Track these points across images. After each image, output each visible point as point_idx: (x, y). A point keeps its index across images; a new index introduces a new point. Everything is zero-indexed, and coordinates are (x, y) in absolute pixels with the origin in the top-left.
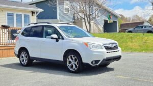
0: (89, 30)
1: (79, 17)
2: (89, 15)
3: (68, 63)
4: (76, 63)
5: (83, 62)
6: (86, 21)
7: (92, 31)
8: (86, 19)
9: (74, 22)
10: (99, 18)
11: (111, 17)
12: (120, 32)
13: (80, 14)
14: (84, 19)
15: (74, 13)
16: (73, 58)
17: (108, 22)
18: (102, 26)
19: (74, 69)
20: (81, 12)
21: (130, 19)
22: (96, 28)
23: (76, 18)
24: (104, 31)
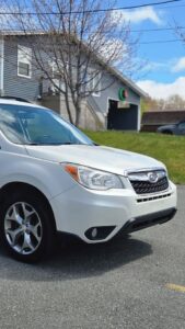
0: (74, 121)
1: (53, 89)
2: (78, 86)
3: (7, 227)
4: (34, 230)
5: (59, 228)
6: (70, 99)
7: (82, 125)
8: (69, 94)
9: (39, 100)
10: (98, 95)
11: (126, 94)
12: (142, 130)
13: (56, 81)
14: (66, 94)
15: (42, 78)
16: (27, 213)
17: (119, 106)
18: (106, 115)
19: (28, 249)
20: (59, 77)
21: (162, 102)
22: (92, 118)
23: (45, 90)
24: (109, 127)
